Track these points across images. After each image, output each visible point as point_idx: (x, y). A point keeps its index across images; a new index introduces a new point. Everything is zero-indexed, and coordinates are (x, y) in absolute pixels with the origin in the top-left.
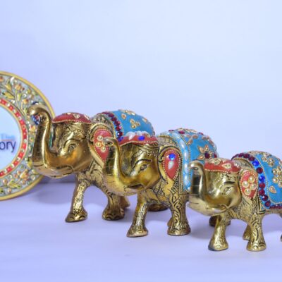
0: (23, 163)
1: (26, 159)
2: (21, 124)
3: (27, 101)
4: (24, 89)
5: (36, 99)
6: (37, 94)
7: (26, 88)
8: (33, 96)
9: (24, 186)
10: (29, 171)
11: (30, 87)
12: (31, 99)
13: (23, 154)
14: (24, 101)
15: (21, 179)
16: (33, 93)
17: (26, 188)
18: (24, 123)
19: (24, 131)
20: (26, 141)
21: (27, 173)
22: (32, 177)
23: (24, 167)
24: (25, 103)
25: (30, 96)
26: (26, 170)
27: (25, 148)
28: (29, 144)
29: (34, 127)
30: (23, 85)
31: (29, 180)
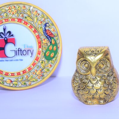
0: (39, 64)
1: (41, 62)
2: (37, 38)
3: (41, 22)
4: (39, 14)
5: (47, 21)
6: (48, 18)
7: (40, 14)
8: (45, 19)
9: (39, 80)
10: (42, 70)
11: (43, 13)
12: (44, 21)
13: (38, 58)
14: (39, 22)
15: (37, 75)
16: (45, 17)
17: (41, 81)
18: (39, 38)
19: (39, 43)
20: (40, 49)
21: (41, 71)
22: (44, 74)
23: (39, 67)
24: (40, 24)
25: (43, 19)
26: (41, 69)
27: (40, 54)
28: (42, 51)
29: (46, 40)
30: (39, 12)
31: (43, 76)
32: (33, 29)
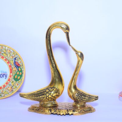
1: (11, 82)
2: (10, 67)
3: (12, 57)
5: (16, 56)
6: (17, 54)
7: (12, 52)
9: (10, 93)
10: (12, 87)
11: (14, 51)
12: (14, 56)
13: (10, 80)
15: (9, 90)
16: (15, 54)
18: (11, 67)
19: (11, 70)
20: (11, 74)
22: (13, 89)
23: (10, 85)
24: (12, 58)
25: (14, 55)
27: (11, 77)
28: (13, 75)
29: (15, 68)
30: (11, 50)
31: (12, 91)
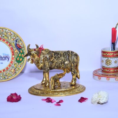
0: (13, 65)
1: (14, 64)
2: (11, 50)
3: (13, 39)
4: (12, 34)
5: (17, 38)
8: (16, 37)
9: (13, 75)
11: (14, 33)
13: (12, 62)
14: (12, 39)
15: (12, 72)
16: (16, 36)
17: (15, 76)
18: (12, 49)
19: (13, 52)
20: (14, 56)
21: (14, 70)
26: (14, 68)
27: (13, 59)
29: (17, 50)
31: (15, 72)
32: (9, 44)
